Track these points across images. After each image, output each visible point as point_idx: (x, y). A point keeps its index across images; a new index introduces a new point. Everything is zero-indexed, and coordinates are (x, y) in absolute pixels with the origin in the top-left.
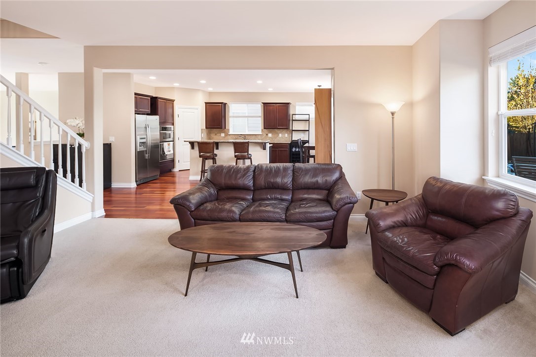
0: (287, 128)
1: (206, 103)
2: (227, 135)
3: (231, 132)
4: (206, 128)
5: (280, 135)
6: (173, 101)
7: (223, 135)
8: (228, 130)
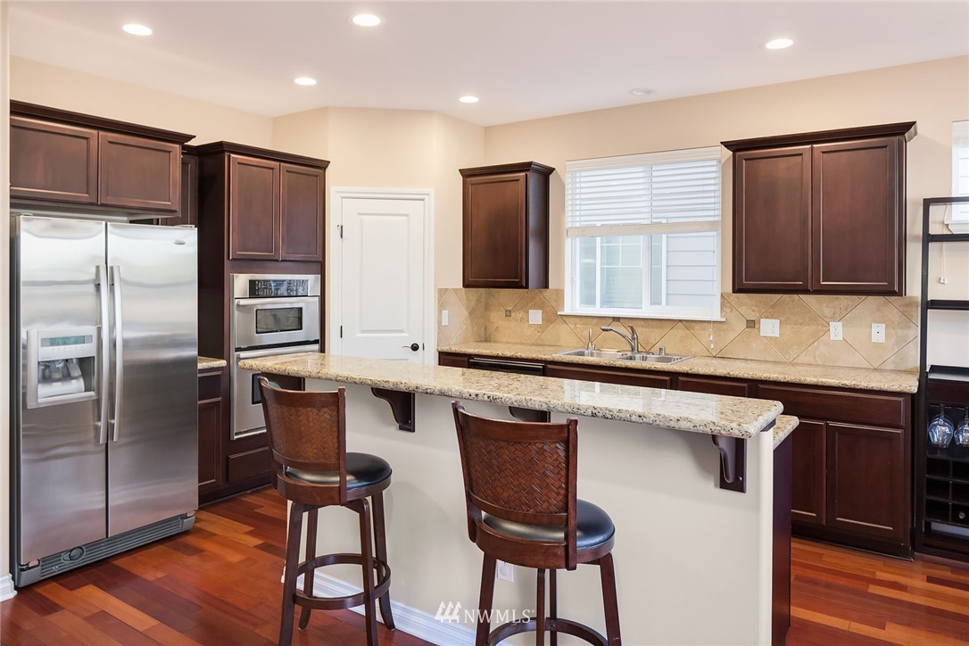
0: (891, 288)
1: (467, 174)
2: (554, 317)
3: (573, 304)
4: (466, 285)
5: (837, 331)
6: (322, 165)
7: (536, 316)
8: (560, 294)
